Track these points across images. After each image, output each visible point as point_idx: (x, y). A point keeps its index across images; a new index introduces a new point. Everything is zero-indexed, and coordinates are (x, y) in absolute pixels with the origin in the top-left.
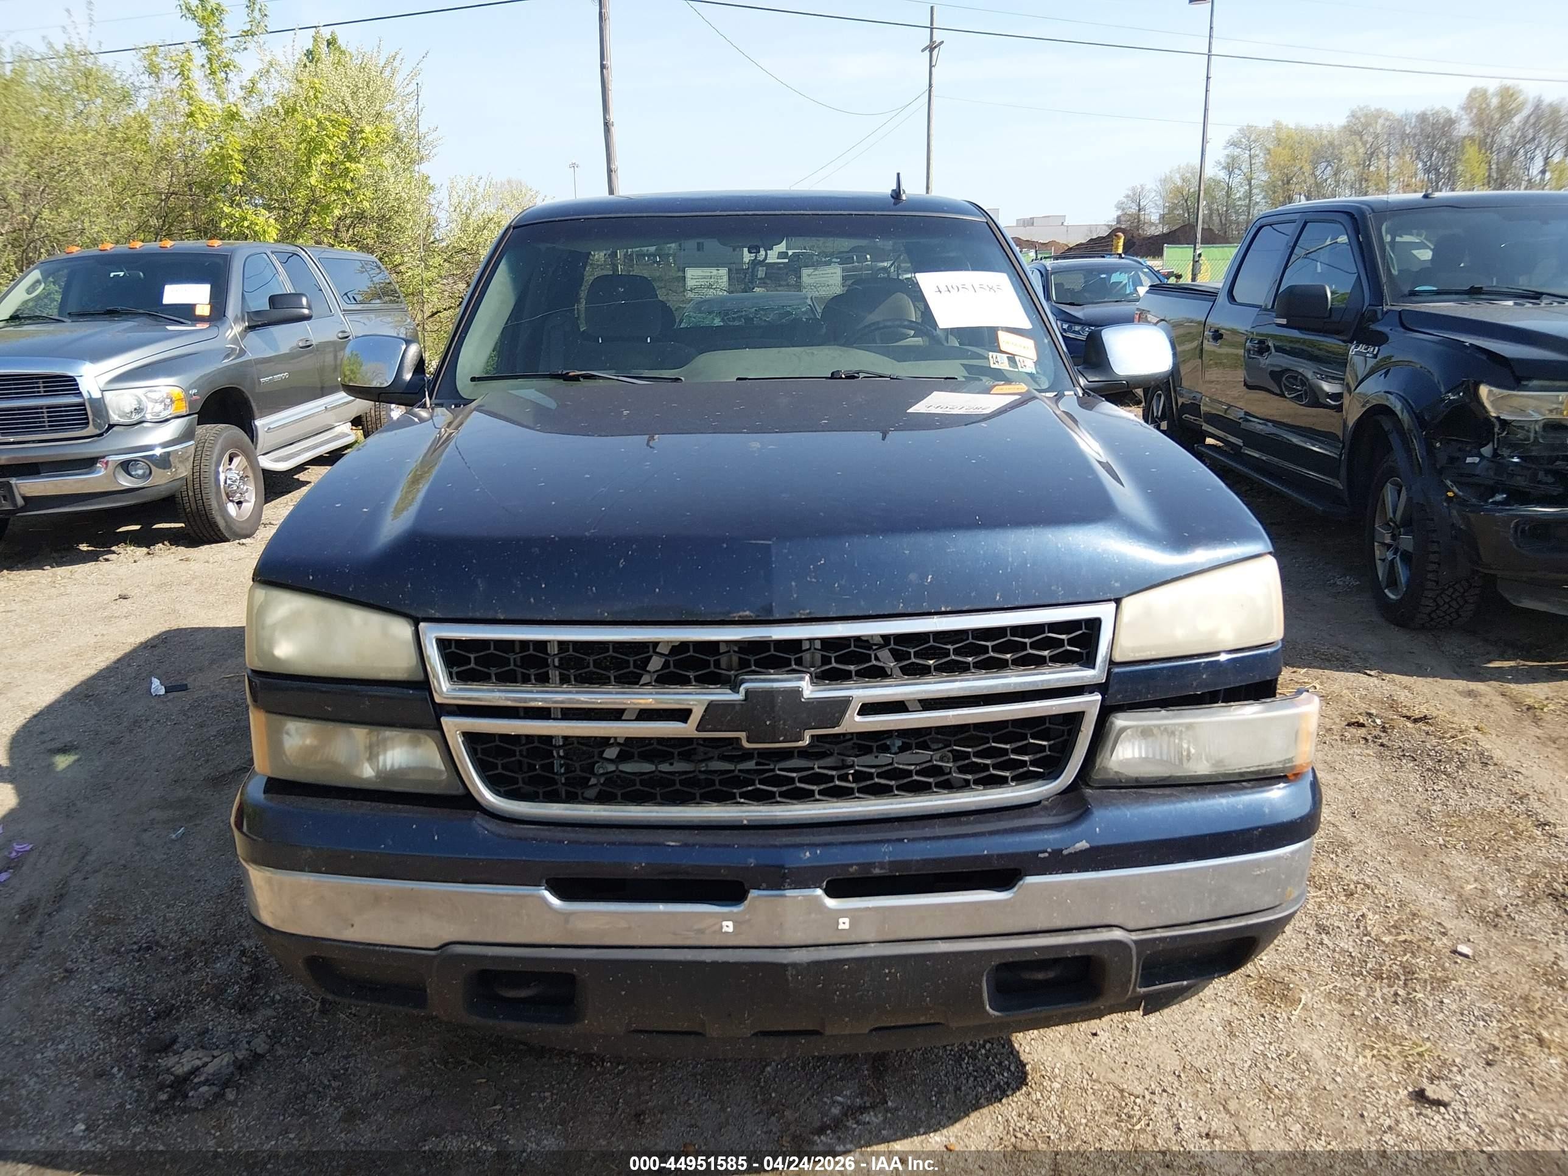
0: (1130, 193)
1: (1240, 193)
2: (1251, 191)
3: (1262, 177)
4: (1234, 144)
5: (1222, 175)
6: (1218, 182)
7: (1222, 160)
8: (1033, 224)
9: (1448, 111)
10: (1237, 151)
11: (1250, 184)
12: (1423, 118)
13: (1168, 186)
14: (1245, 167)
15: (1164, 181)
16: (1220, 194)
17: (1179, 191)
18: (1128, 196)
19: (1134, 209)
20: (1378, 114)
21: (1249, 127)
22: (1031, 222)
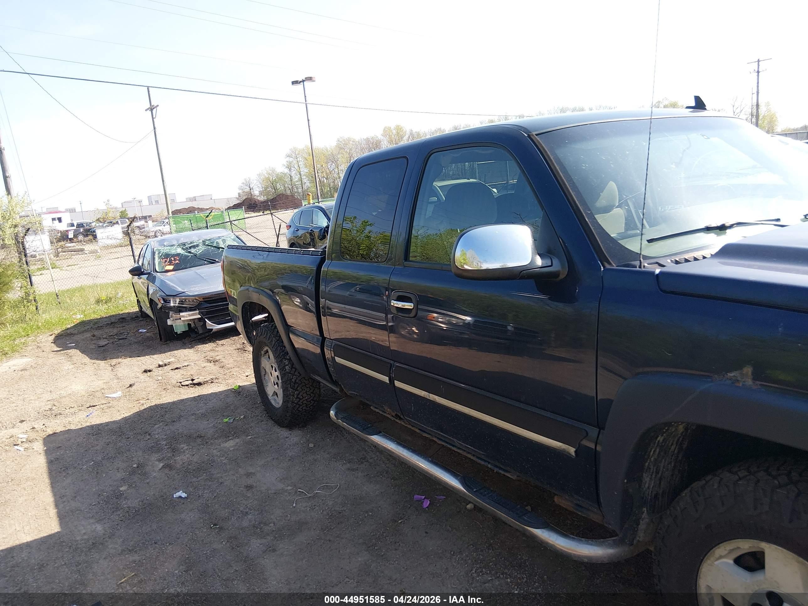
0: (244, 181)
1: (296, 178)
2: (301, 177)
3: (304, 171)
4: (288, 156)
5: (286, 171)
6: (285, 174)
7: (285, 164)
8: (196, 200)
9: (377, 137)
10: (291, 159)
11: (300, 174)
12: (367, 140)
13: (262, 177)
14: (296, 166)
15: (259, 175)
16: (287, 180)
17: (268, 179)
18: (243, 183)
19: (247, 189)
20: (349, 140)
21: (294, 148)
22: (194, 199)
